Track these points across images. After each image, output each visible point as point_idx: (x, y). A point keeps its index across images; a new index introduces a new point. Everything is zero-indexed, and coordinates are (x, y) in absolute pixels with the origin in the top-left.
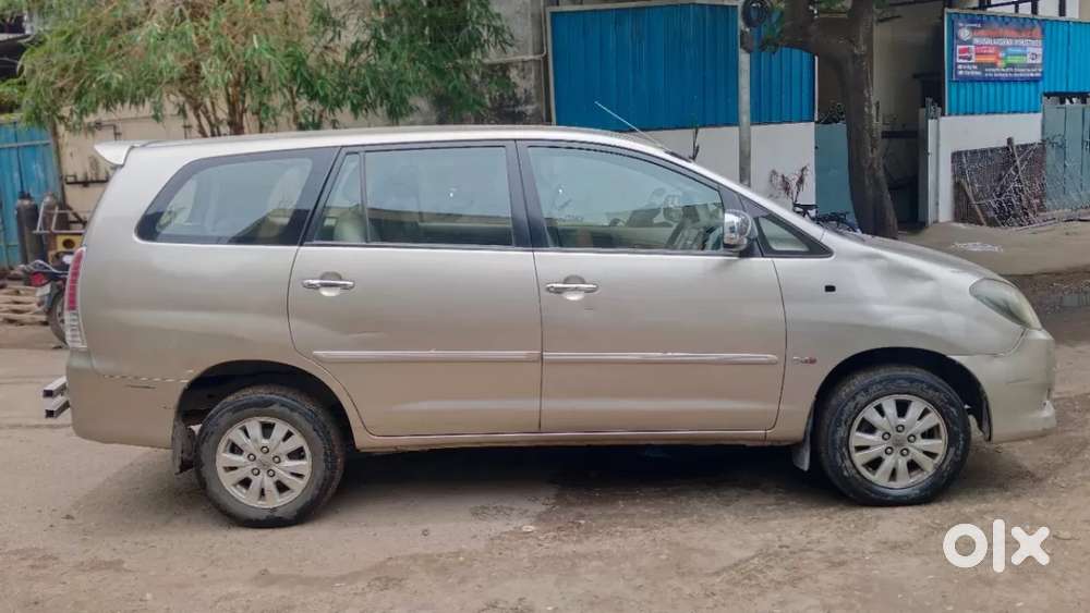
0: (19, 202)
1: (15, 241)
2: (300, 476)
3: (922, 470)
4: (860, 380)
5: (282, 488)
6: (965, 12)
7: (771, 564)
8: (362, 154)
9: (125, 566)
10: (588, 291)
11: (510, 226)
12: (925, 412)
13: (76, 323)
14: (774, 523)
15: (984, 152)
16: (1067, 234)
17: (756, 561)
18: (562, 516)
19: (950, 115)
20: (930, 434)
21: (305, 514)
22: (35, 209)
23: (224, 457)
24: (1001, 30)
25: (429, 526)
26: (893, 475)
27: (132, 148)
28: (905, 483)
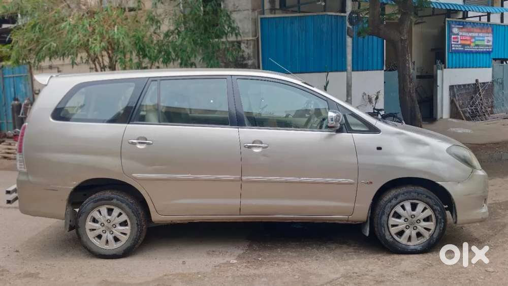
0: (13, 102)
1: (11, 120)
2: (125, 234)
3: (424, 237)
4: (393, 192)
5: (116, 239)
6: (455, 20)
7: (348, 281)
8: (159, 81)
9: (40, 276)
10: (264, 148)
11: (228, 116)
12: (425, 209)
13: (22, 159)
14: (351, 261)
15: (464, 85)
16: (504, 125)
17: (340, 280)
18: (250, 256)
19: (448, 68)
20: (427, 219)
21: (127, 253)
22: (20, 106)
23: (90, 224)
24: (472, 29)
25: (185, 259)
26: (410, 239)
27: (52, 77)
28: (415, 243)
